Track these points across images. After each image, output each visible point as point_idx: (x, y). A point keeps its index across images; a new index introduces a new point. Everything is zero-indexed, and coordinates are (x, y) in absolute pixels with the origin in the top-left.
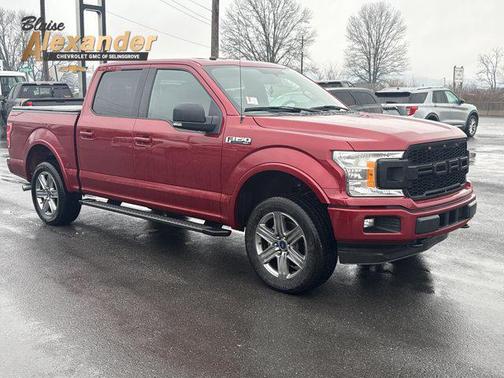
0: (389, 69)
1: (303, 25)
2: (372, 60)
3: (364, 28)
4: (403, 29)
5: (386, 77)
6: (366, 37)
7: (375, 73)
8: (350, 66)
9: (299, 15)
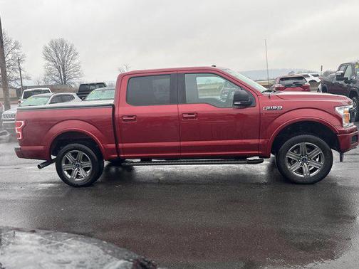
0: (72, 76)
1: (16, 51)
2: (62, 72)
3: (53, 53)
4: (76, 54)
5: (72, 81)
6: (56, 58)
7: (65, 79)
8: (48, 75)
9: (12, 44)
